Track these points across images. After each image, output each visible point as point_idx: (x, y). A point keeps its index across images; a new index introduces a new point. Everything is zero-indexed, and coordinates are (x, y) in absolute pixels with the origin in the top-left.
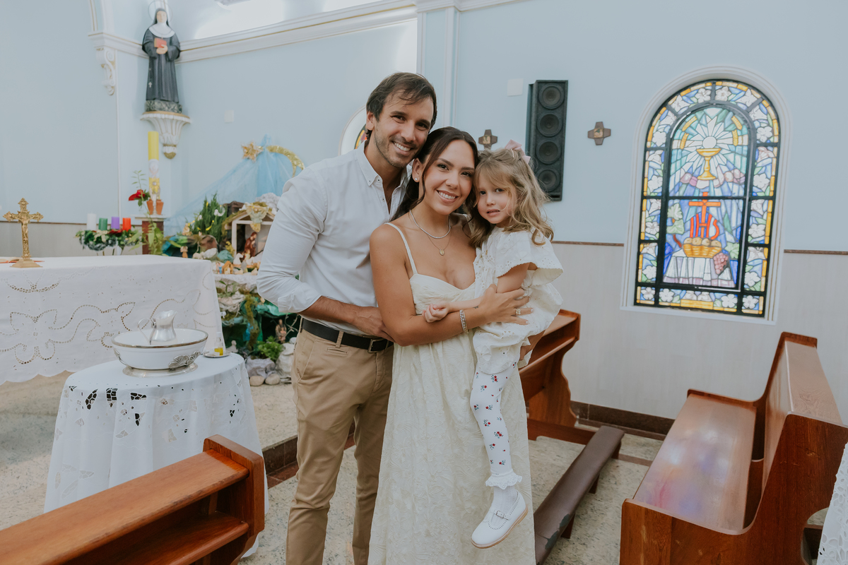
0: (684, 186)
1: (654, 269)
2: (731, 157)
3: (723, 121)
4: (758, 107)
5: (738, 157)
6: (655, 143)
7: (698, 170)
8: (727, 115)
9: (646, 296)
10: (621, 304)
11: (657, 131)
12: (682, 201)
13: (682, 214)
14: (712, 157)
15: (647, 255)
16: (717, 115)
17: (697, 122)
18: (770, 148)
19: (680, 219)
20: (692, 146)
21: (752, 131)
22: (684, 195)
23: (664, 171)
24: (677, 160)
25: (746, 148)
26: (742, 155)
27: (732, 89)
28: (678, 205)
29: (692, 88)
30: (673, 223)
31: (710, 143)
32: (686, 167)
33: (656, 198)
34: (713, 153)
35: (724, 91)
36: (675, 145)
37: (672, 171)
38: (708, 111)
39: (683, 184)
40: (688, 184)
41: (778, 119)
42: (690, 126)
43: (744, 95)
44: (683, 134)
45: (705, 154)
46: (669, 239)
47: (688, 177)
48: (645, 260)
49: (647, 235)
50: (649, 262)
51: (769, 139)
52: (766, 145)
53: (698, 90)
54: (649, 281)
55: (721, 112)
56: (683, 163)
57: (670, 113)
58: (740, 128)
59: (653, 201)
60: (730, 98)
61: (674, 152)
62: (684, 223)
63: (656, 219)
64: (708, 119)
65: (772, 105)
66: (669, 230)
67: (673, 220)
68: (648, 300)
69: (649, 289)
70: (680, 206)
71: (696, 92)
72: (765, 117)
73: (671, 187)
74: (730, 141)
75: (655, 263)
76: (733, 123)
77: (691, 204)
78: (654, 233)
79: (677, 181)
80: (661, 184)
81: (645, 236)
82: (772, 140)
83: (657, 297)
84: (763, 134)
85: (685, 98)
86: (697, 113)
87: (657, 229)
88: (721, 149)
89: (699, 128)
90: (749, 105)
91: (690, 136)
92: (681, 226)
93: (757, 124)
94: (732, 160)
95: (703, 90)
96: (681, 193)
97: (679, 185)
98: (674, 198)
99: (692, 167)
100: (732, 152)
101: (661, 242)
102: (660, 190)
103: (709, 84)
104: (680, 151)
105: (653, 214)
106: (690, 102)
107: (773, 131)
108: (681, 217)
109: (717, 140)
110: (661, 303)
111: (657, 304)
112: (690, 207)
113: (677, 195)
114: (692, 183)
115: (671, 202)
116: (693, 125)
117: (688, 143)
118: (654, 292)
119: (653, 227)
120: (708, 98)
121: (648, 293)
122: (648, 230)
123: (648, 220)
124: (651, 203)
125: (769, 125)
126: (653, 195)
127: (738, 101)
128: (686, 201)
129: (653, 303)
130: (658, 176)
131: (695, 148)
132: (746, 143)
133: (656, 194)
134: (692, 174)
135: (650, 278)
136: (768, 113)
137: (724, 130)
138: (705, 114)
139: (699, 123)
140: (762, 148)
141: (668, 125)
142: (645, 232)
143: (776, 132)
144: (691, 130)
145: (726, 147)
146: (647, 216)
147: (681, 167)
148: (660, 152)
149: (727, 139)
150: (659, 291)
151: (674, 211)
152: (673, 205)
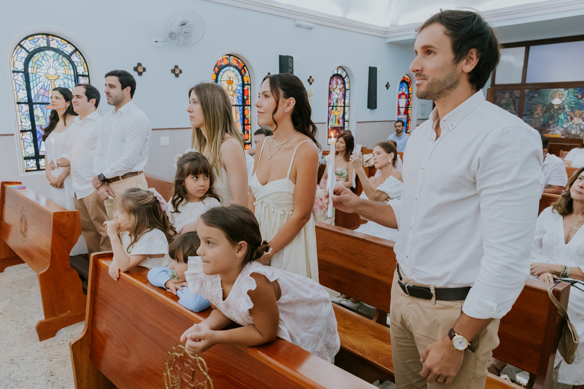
0: (41, 97)
1: (33, 148)
2: (66, 81)
3: (58, 60)
4: (74, 55)
5: (70, 81)
6: (17, 68)
7: (48, 87)
8: (59, 56)
9: (31, 165)
10: (20, 173)
11: (16, 60)
12: (41, 105)
13: (43, 113)
14: (55, 80)
15: (26, 140)
16: (54, 56)
17: (41, 58)
18: (84, 77)
19: (42, 117)
20: (42, 72)
21: (75, 68)
22: (42, 102)
23: (26, 87)
24: (33, 81)
25: (73, 77)
26: (72, 80)
27: (59, 42)
28: (39, 108)
29: (35, 37)
30: (38, 119)
31: (52, 72)
32: (40, 85)
33: (25, 103)
34: (55, 78)
35: (54, 42)
36: (30, 70)
37: (32, 87)
38: (47, 52)
39: (40, 95)
40: (43, 95)
41: (85, 62)
42: (37, 60)
43: (66, 46)
44: (34, 64)
45: (50, 78)
46: (38, 128)
47: (42, 91)
48: (25, 143)
49: (23, 127)
50: (28, 144)
51: (83, 73)
52: (83, 76)
53: (39, 38)
54: (31, 156)
55: (55, 54)
56: (38, 82)
57: (23, 49)
58: (68, 65)
59: (23, 105)
60: (59, 47)
61: (30, 75)
62: (46, 119)
63: (27, 117)
64: (49, 58)
65: (81, 54)
66: (37, 123)
67: (38, 118)
68: (33, 167)
69: (32, 160)
70: (41, 108)
71: (37, 39)
72: (79, 61)
73: (33, 97)
74: (64, 72)
75: (33, 144)
76: (63, 61)
77: (47, 107)
78: (28, 126)
79: (36, 93)
80: (26, 95)
81: (22, 128)
82: (85, 74)
83: (38, 165)
84: (81, 70)
85: (31, 42)
86: (41, 53)
87: (30, 123)
88: (60, 76)
89: (43, 62)
90: (70, 52)
91: (39, 67)
92: (44, 121)
93: (76, 64)
94: (67, 83)
95: (42, 39)
96: (40, 101)
97: (38, 95)
98: (36, 103)
99: (44, 84)
100: (66, 78)
101: (34, 130)
102: (26, 98)
103: (45, 36)
104: (34, 74)
105: (25, 114)
106: (34, 44)
107: (84, 69)
108: (43, 115)
109: (56, 70)
110: (41, 168)
111: (39, 169)
112: (47, 109)
113: (38, 102)
114: (46, 94)
115: (34, 106)
116: (40, 59)
117: (38, 70)
118: (35, 162)
119: (26, 122)
120: (46, 45)
121: (32, 163)
122: (23, 124)
123: (22, 117)
124: (22, 107)
125: (82, 65)
126: (22, 101)
127: (64, 49)
128: (45, 106)
129: (36, 169)
130: (23, 90)
131: (43, 74)
132: (73, 74)
133: (24, 101)
134: (45, 90)
135: (31, 153)
136: (80, 59)
137: (59, 65)
138: (45, 53)
139: (43, 58)
140: (80, 77)
141: (23, 57)
142: (22, 125)
143: (86, 70)
144: (38, 62)
145: (62, 75)
146: (21, 115)
147: (37, 85)
148: (21, 74)
149: (61, 71)
150: (39, 161)
151: (38, 111)
152: (36, 108)
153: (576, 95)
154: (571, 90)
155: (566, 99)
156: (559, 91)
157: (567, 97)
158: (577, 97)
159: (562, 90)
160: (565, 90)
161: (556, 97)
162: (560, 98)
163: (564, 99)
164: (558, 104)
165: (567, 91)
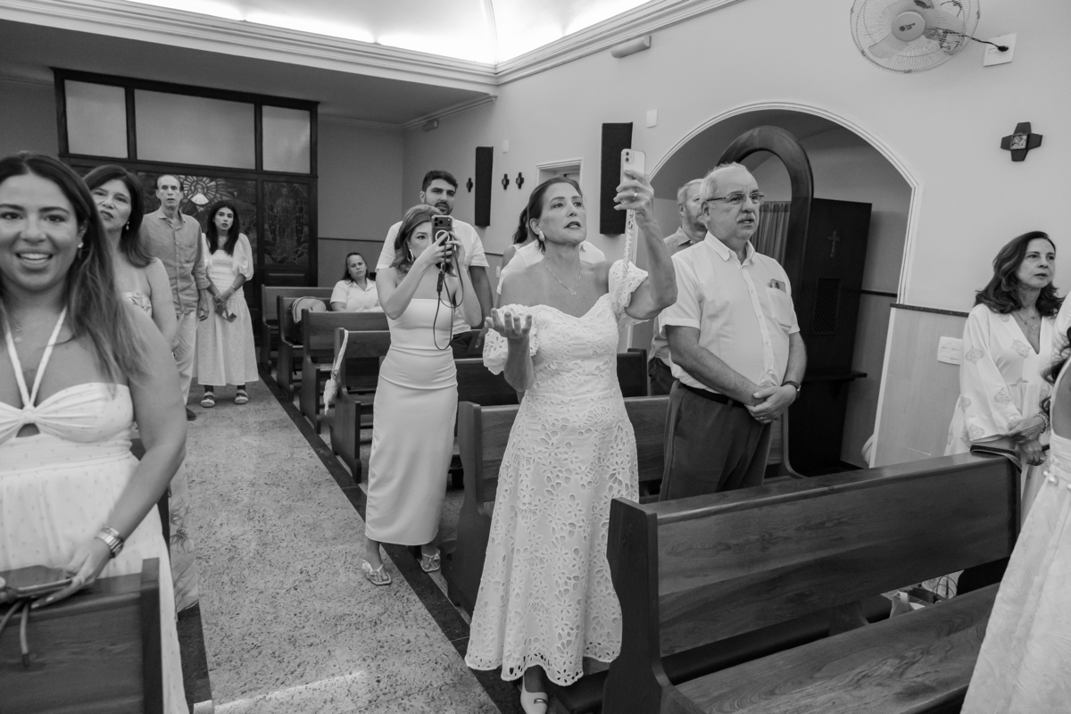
153: (230, 190)
154: (221, 182)
155: (215, 197)
156: (201, 181)
157: (217, 192)
158: (232, 194)
159: (205, 179)
160: (211, 181)
161: (198, 192)
162: (205, 195)
163: (212, 197)
164: (203, 203)
165: (213, 183)
